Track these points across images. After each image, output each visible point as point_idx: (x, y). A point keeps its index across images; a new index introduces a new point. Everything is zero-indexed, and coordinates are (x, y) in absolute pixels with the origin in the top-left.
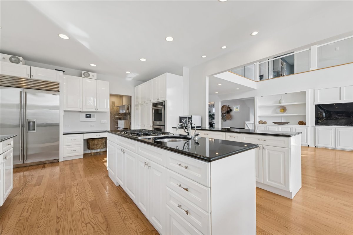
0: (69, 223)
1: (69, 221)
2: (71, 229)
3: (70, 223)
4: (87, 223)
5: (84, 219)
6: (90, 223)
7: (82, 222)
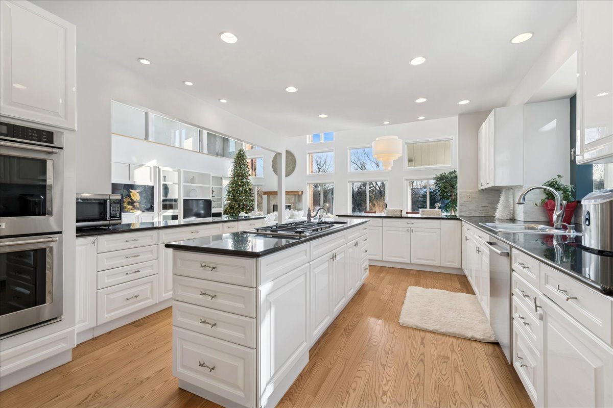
0: (410, 345)
1: (410, 348)
2: (410, 338)
3: (408, 345)
4: (392, 333)
5: (392, 340)
6: (390, 332)
7: (396, 337)
